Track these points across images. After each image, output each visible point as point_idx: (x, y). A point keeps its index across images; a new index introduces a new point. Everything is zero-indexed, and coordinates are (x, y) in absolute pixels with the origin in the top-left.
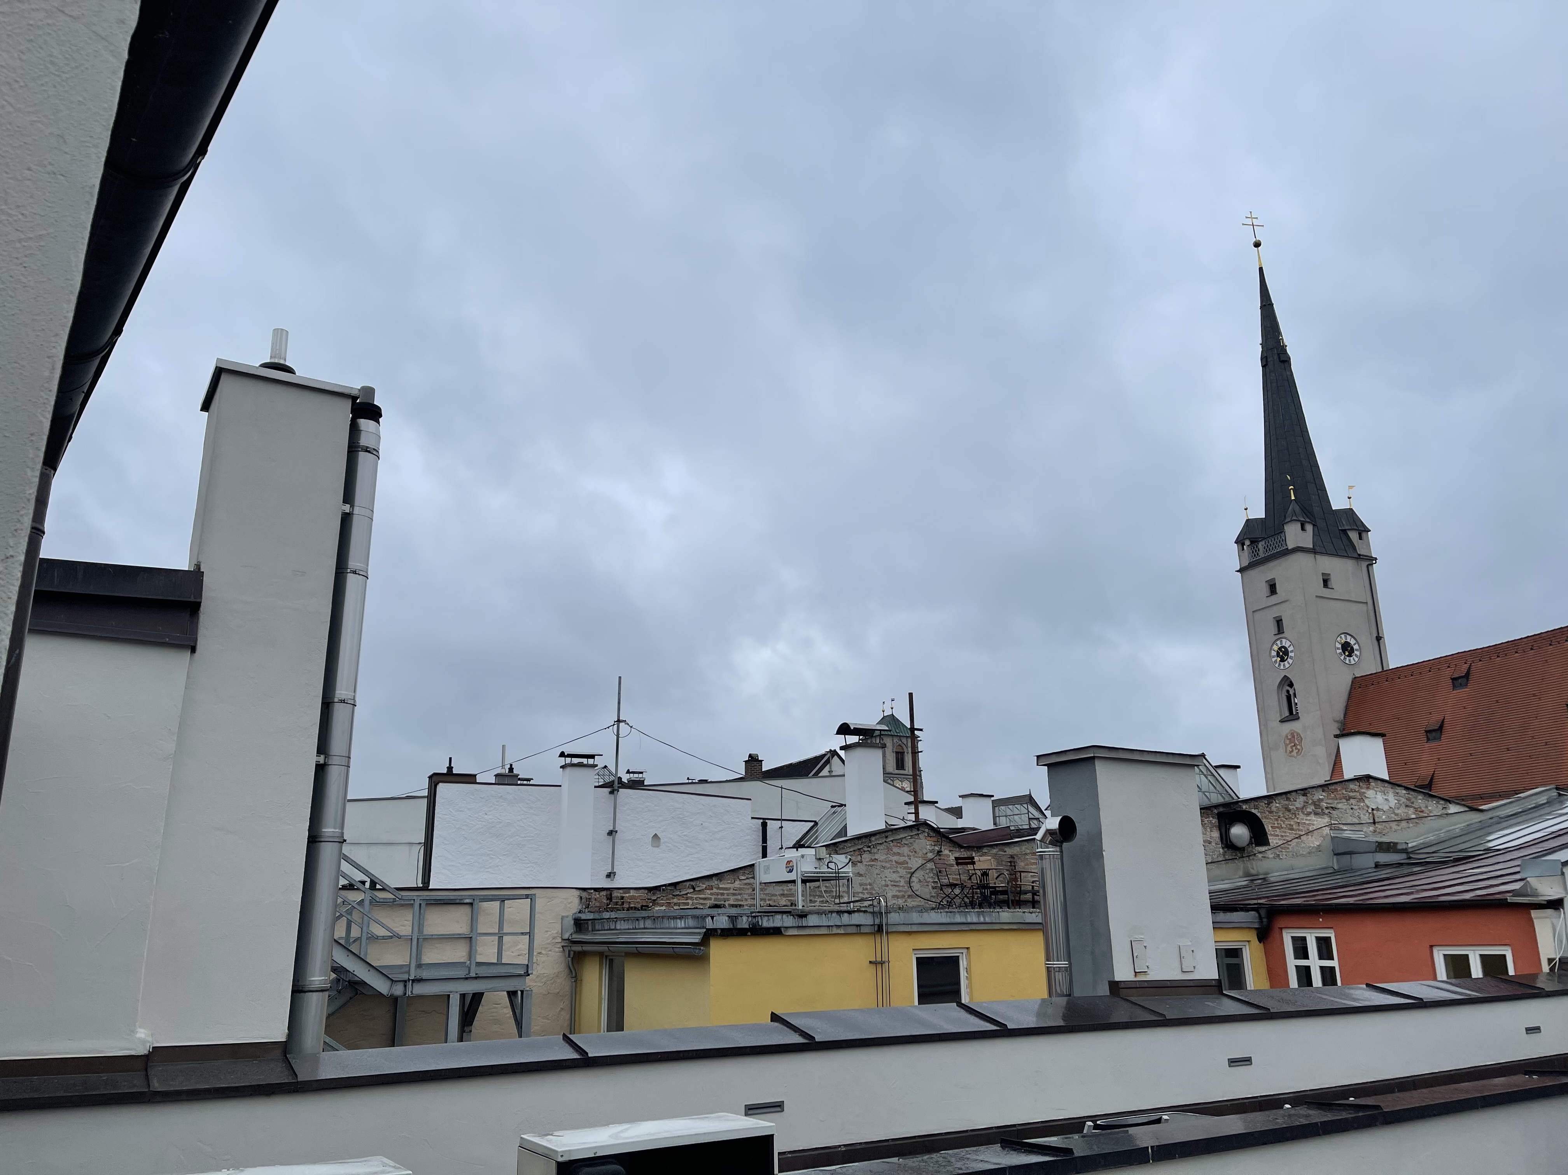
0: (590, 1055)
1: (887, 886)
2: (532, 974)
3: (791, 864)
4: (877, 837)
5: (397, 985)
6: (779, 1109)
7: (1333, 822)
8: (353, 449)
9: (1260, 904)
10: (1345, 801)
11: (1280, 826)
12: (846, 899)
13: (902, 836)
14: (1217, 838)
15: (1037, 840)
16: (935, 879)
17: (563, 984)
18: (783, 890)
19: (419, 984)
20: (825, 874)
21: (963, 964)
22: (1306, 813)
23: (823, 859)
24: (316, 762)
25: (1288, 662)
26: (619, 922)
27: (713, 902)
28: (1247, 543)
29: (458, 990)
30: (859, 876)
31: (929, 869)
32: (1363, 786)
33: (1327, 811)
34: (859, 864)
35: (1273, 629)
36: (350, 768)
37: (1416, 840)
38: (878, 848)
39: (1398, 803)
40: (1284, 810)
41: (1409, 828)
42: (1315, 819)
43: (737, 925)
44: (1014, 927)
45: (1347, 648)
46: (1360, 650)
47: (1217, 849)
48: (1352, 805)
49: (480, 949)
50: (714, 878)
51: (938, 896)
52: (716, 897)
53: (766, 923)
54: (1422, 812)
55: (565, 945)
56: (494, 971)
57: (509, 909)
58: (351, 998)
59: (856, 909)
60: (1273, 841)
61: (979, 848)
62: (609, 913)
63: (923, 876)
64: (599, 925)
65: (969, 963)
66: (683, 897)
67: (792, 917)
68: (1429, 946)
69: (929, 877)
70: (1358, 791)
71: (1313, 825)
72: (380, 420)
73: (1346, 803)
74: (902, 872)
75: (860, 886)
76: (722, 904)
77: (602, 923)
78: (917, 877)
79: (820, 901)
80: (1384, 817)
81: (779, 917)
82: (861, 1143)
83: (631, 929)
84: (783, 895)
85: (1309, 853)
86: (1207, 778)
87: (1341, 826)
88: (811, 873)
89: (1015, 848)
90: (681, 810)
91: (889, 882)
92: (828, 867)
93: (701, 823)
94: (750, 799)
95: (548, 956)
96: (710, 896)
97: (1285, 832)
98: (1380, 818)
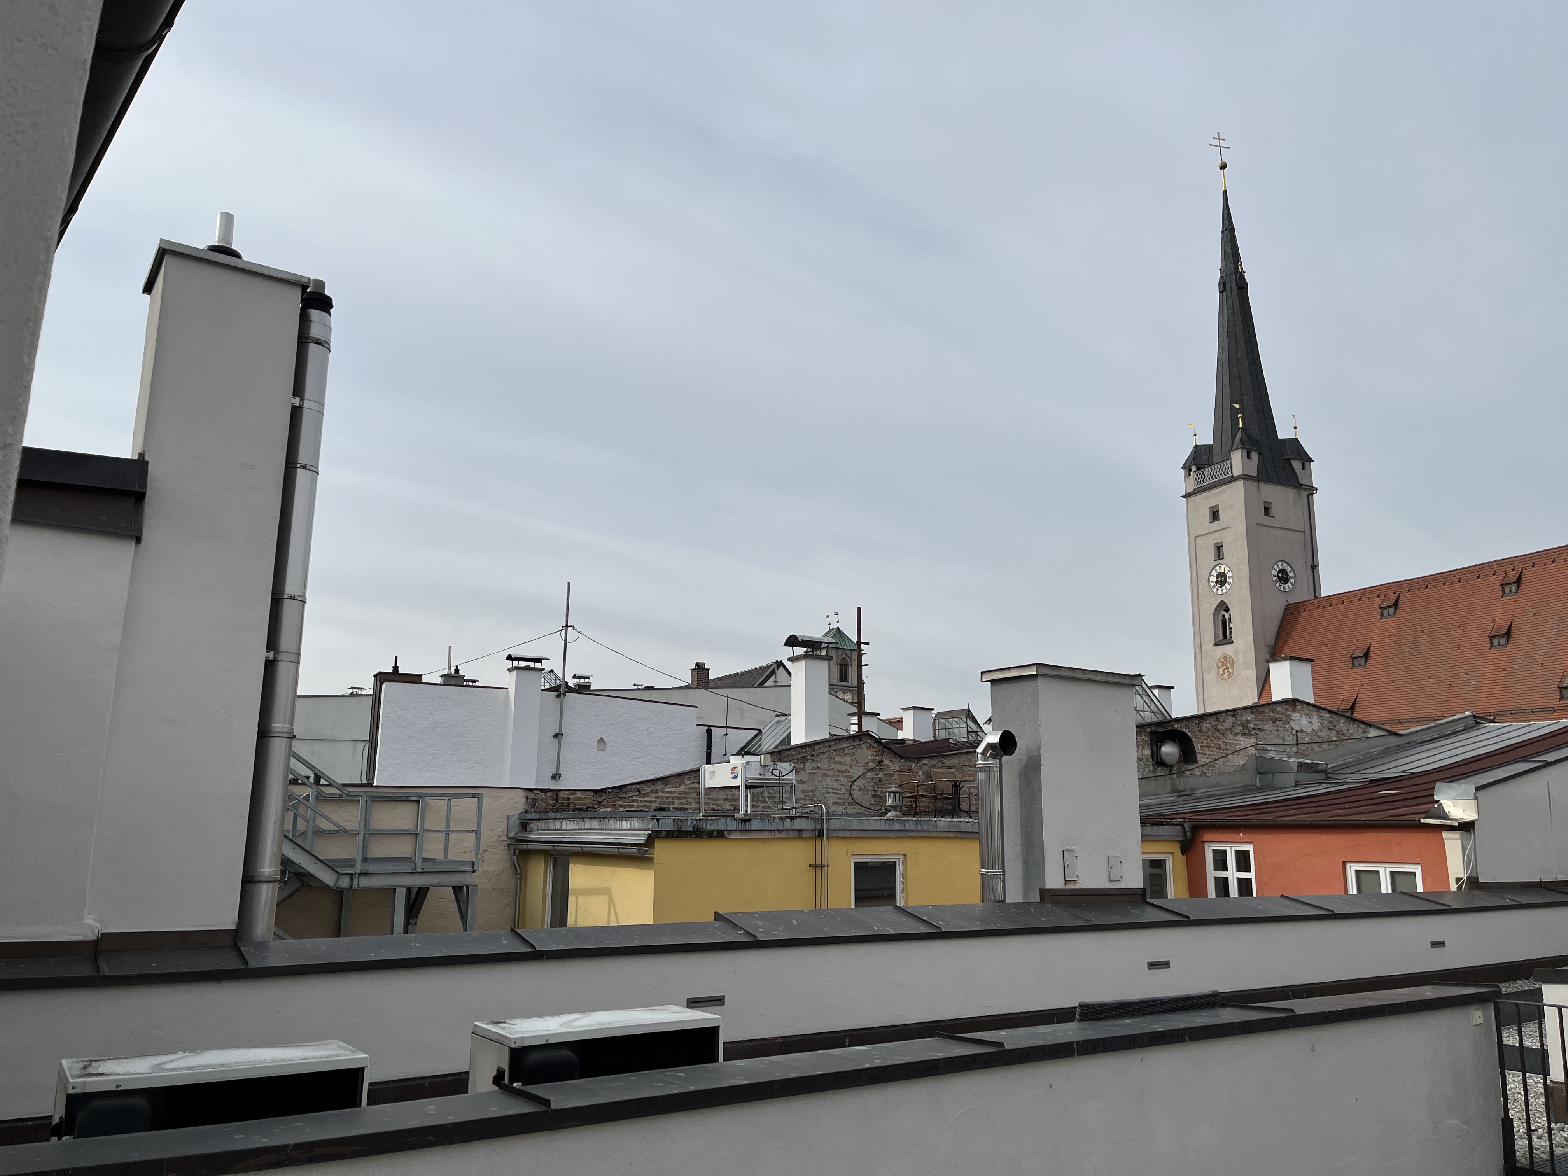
0: (538, 949)
1: (829, 793)
2: (478, 870)
3: (736, 771)
4: (821, 746)
5: (343, 878)
6: (719, 1003)
7: (1258, 742)
8: (303, 341)
9: (1185, 819)
10: (1271, 723)
11: (1208, 745)
12: (787, 806)
13: (845, 745)
14: (1149, 756)
15: (978, 753)
16: (875, 787)
17: (508, 880)
18: (727, 795)
19: (366, 877)
20: (769, 780)
21: (899, 870)
22: (1234, 733)
23: (768, 766)
24: (266, 657)
25: (1226, 588)
26: (564, 822)
27: (657, 805)
28: (1193, 468)
29: (403, 884)
30: (802, 784)
31: (870, 778)
32: (1290, 709)
33: (1253, 732)
34: (801, 771)
35: (1212, 554)
36: (300, 665)
37: (1336, 761)
38: (821, 757)
39: (1322, 726)
40: (1213, 730)
41: (1330, 749)
42: (1242, 739)
43: (681, 828)
44: (951, 835)
45: (1284, 577)
46: (1295, 578)
47: (1148, 766)
48: (1278, 726)
49: (425, 846)
50: (659, 782)
51: (877, 804)
52: (661, 800)
53: (710, 827)
54: (1344, 735)
55: (511, 843)
56: (440, 867)
57: (456, 808)
58: (297, 890)
59: (798, 815)
60: (1201, 759)
61: (919, 759)
62: (555, 814)
63: (864, 784)
64: (545, 825)
65: (905, 869)
66: (628, 800)
67: (736, 821)
68: (1341, 861)
69: (869, 786)
70: (1284, 713)
71: (1240, 744)
72: (331, 310)
73: (1272, 725)
74: (844, 780)
75: (803, 793)
76: (666, 807)
77: (548, 823)
78: (857, 785)
79: (762, 807)
80: (1307, 739)
81: (723, 820)
82: (797, 1036)
83: (576, 830)
84: (727, 799)
85: (1234, 771)
86: (1142, 697)
87: (1266, 747)
88: (756, 780)
89: (953, 760)
90: (627, 715)
91: (831, 790)
92: (772, 774)
93: (647, 728)
94: (696, 707)
95: (493, 854)
96: (655, 799)
97: (1213, 751)
98: (1302, 739)
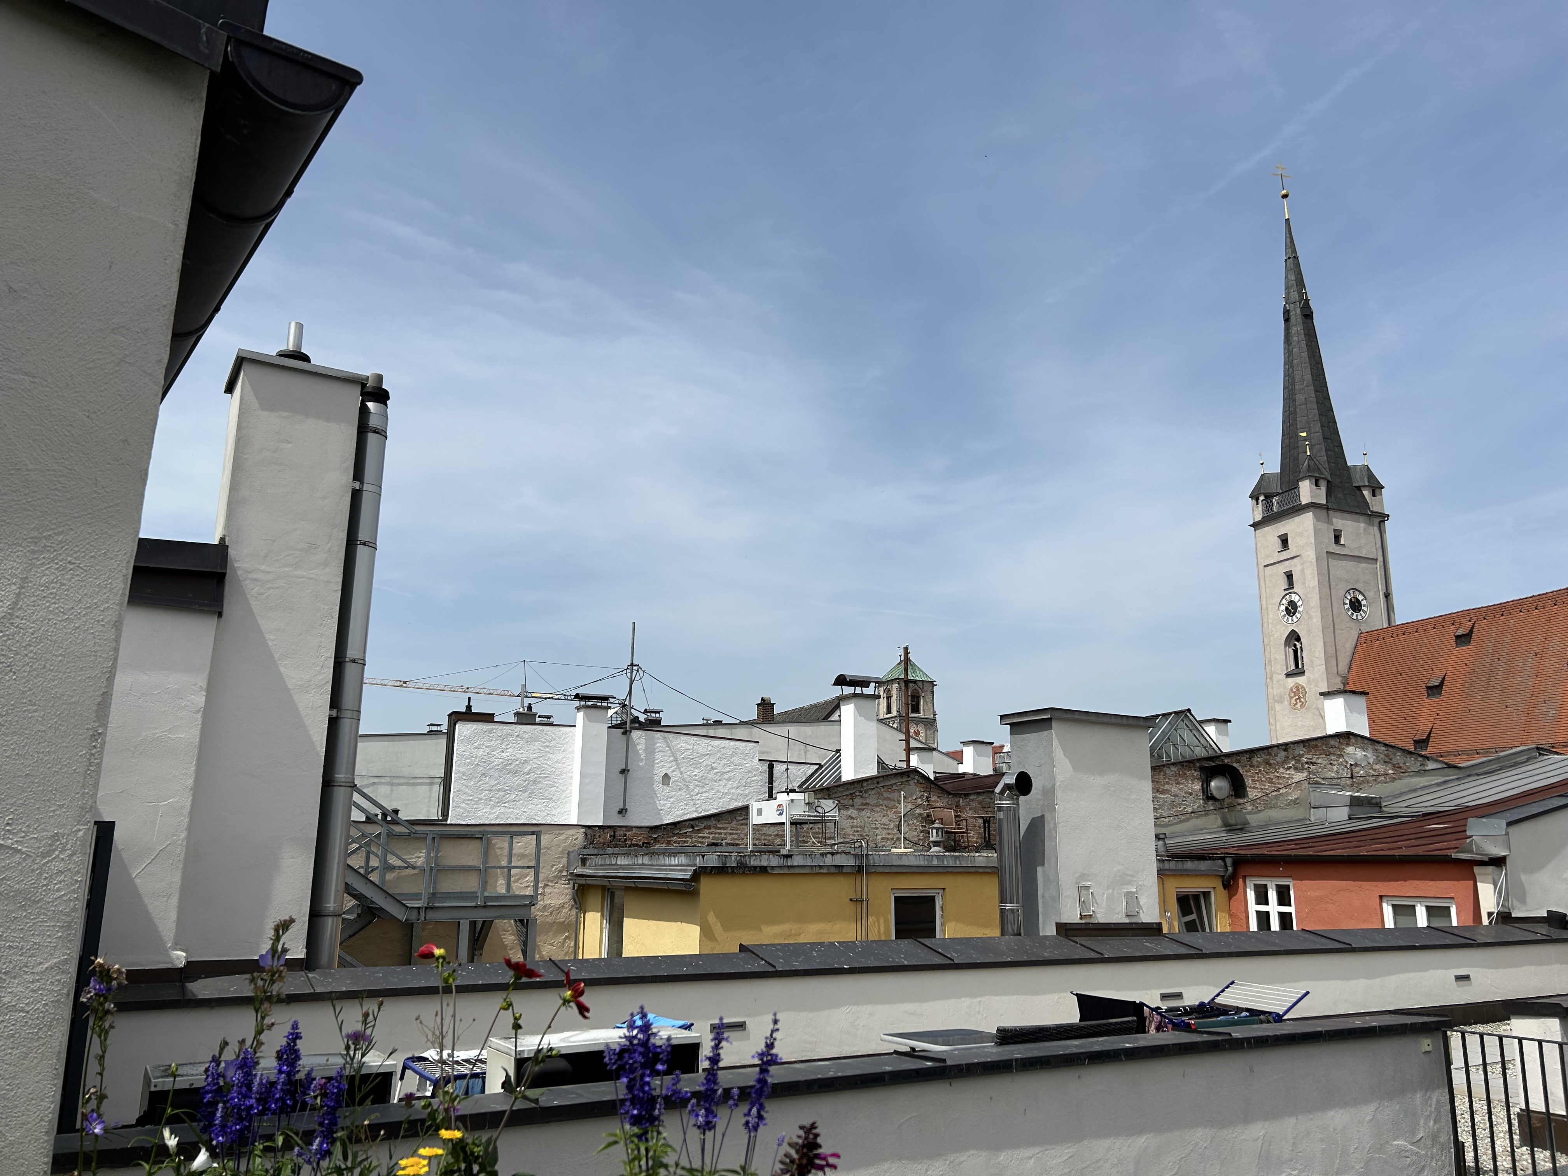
2: (537, 904)
3: (781, 808)
4: (869, 783)
5: (411, 912)
7: (1311, 776)
8: (363, 430)
9: (1226, 853)
10: (1324, 756)
11: (1259, 779)
13: (893, 782)
14: (1198, 790)
15: (996, 793)
16: (923, 823)
17: (568, 913)
18: (774, 831)
19: (433, 911)
20: (812, 817)
21: (938, 904)
22: (1286, 767)
23: (811, 803)
24: (330, 715)
25: (1297, 617)
27: (710, 840)
28: (1262, 497)
29: (467, 918)
31: (918, 814)
32: (1343, 742)
33: (1306, 766)
34: (848, 808)
35: (1283, 583)
36: (361, 718)
38: (869, 793)
39: (1376, 759)
40: (1265, 764)
41: (1386, 783)
42: (1294, 773)
43: (725, 864)
44: (989, 870)
45: (1356, 606)
46: (1368, 607)
47: (1197, 801)
48: (1331, 760)
49: (490, 882)
50: (712, 819)
51: (925, 839)
52: (714, 836)
53: (752, 863)
54: (1400, 768)
55: (571, 878)
56: (503, 902)
57: (518, 844)
58: (369, 922)
59: (839, 851)
60: (1252, 793)
62: (612, 849)
63: (912, 820)
64: (601, 860)
65: (944, 904)
66: (682, 836)
67: (780, 857)
68: (1378, 898)
69: (917, 821)
70: (1338, 747)
71: (1293, 778)
73: (1325, 759)
74: (892, 816)
75: (852, 828)
76: (719, 843)
77: (605, 859)
78: (905, 821)
80: (1362, 772)
81: (765, 857)
83: (630, 865)
85: (1289, 804)
86: (1191, 731)
87: (1320, 780)
88: (800, 817)
90: (690, 751)
91: (880, 825)
92: (816, 811)
93: (710, 763)
94: (758, 742)
95: (554, 888)
96: (708, 835)
97: (1265, 785)
98: (1358, 773)
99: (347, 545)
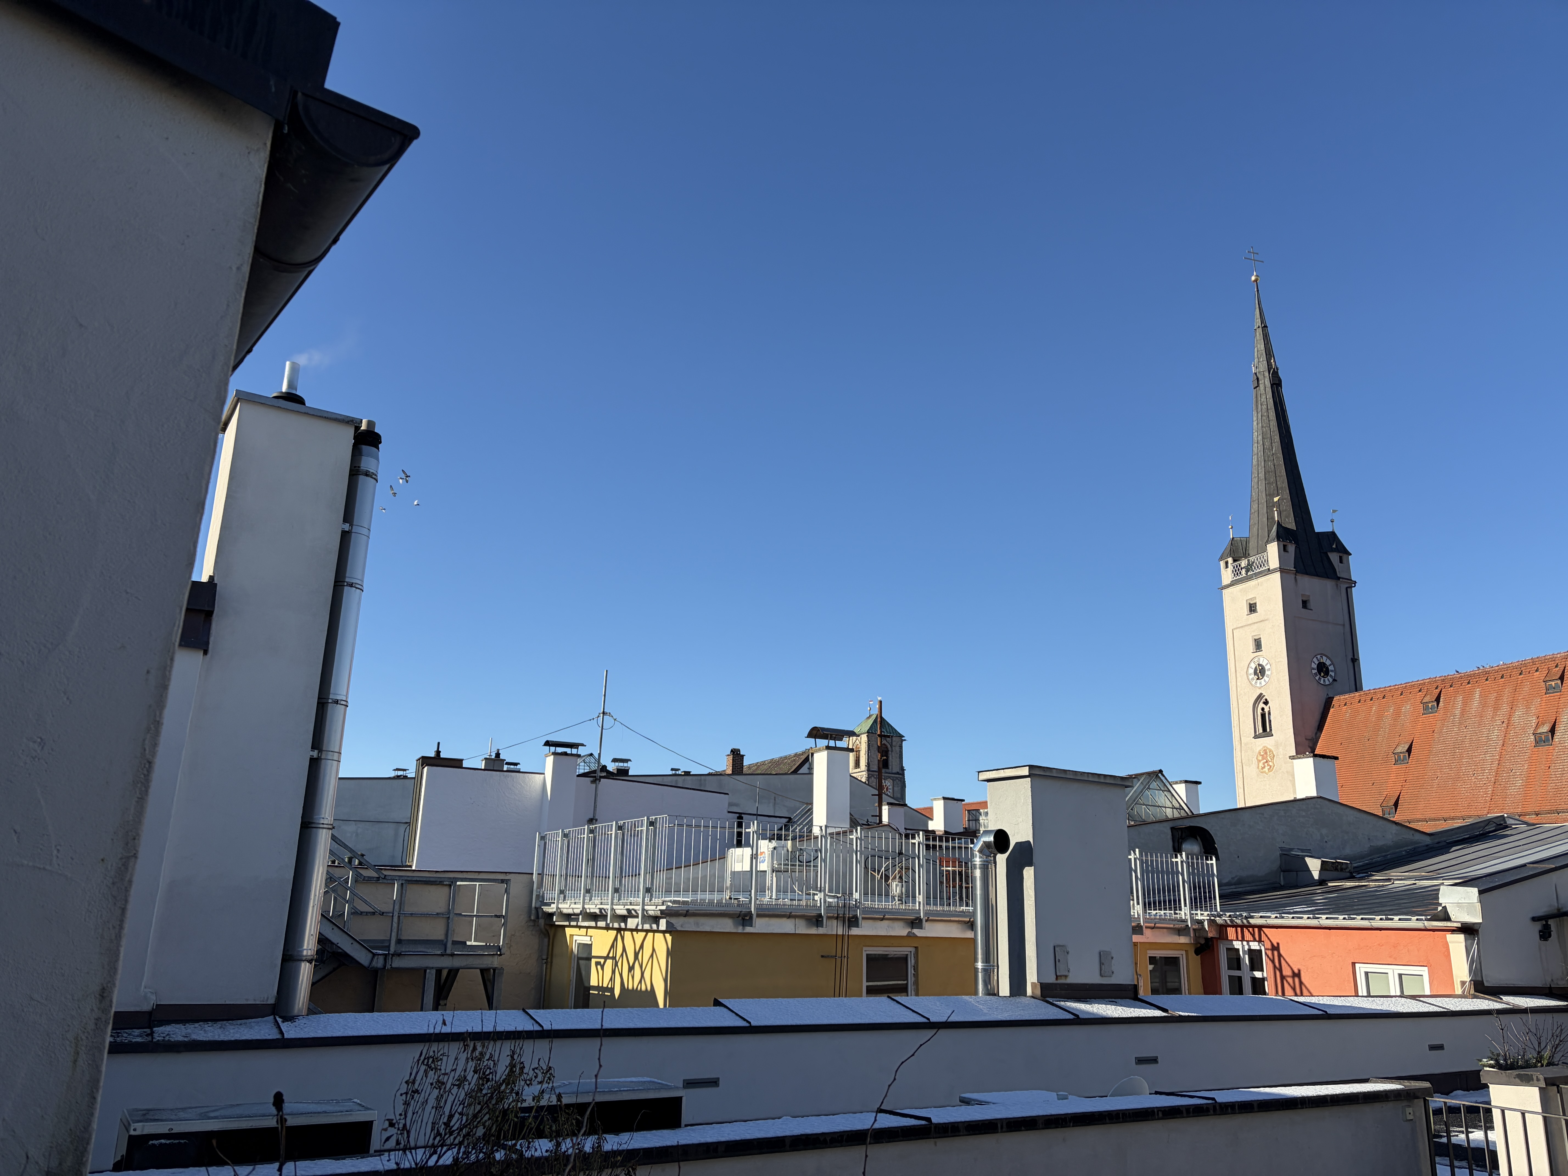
0: (545, 1028)
2: (504, 954)
5: (377, 959)
8: (355, 473)
17: (535, 964)
19: (398, 958)
21: (911, 962)
24: (310, 756)
25: (1265, 680)
28: (1230, 560)
29: (434, 966)
35: (1251, 646)
37: (1362, 860)
45: (1323, 669)
46: (1335, 670)
58: (334, 968)
65: (917, 965)
68: (1351, 963)
86: (1163, 792)
94: (728, 794)
95: (521, 938)
99: (335, 586)
